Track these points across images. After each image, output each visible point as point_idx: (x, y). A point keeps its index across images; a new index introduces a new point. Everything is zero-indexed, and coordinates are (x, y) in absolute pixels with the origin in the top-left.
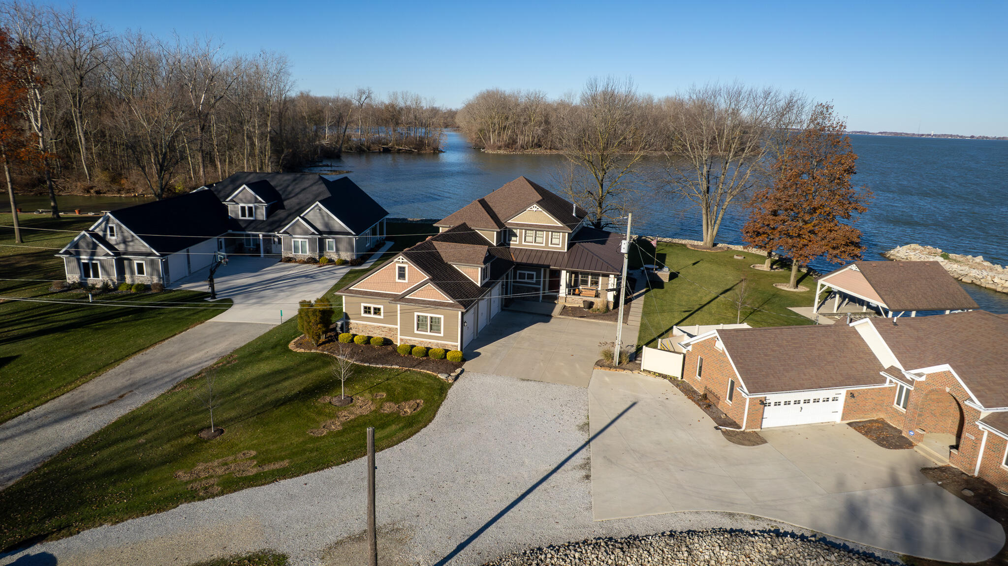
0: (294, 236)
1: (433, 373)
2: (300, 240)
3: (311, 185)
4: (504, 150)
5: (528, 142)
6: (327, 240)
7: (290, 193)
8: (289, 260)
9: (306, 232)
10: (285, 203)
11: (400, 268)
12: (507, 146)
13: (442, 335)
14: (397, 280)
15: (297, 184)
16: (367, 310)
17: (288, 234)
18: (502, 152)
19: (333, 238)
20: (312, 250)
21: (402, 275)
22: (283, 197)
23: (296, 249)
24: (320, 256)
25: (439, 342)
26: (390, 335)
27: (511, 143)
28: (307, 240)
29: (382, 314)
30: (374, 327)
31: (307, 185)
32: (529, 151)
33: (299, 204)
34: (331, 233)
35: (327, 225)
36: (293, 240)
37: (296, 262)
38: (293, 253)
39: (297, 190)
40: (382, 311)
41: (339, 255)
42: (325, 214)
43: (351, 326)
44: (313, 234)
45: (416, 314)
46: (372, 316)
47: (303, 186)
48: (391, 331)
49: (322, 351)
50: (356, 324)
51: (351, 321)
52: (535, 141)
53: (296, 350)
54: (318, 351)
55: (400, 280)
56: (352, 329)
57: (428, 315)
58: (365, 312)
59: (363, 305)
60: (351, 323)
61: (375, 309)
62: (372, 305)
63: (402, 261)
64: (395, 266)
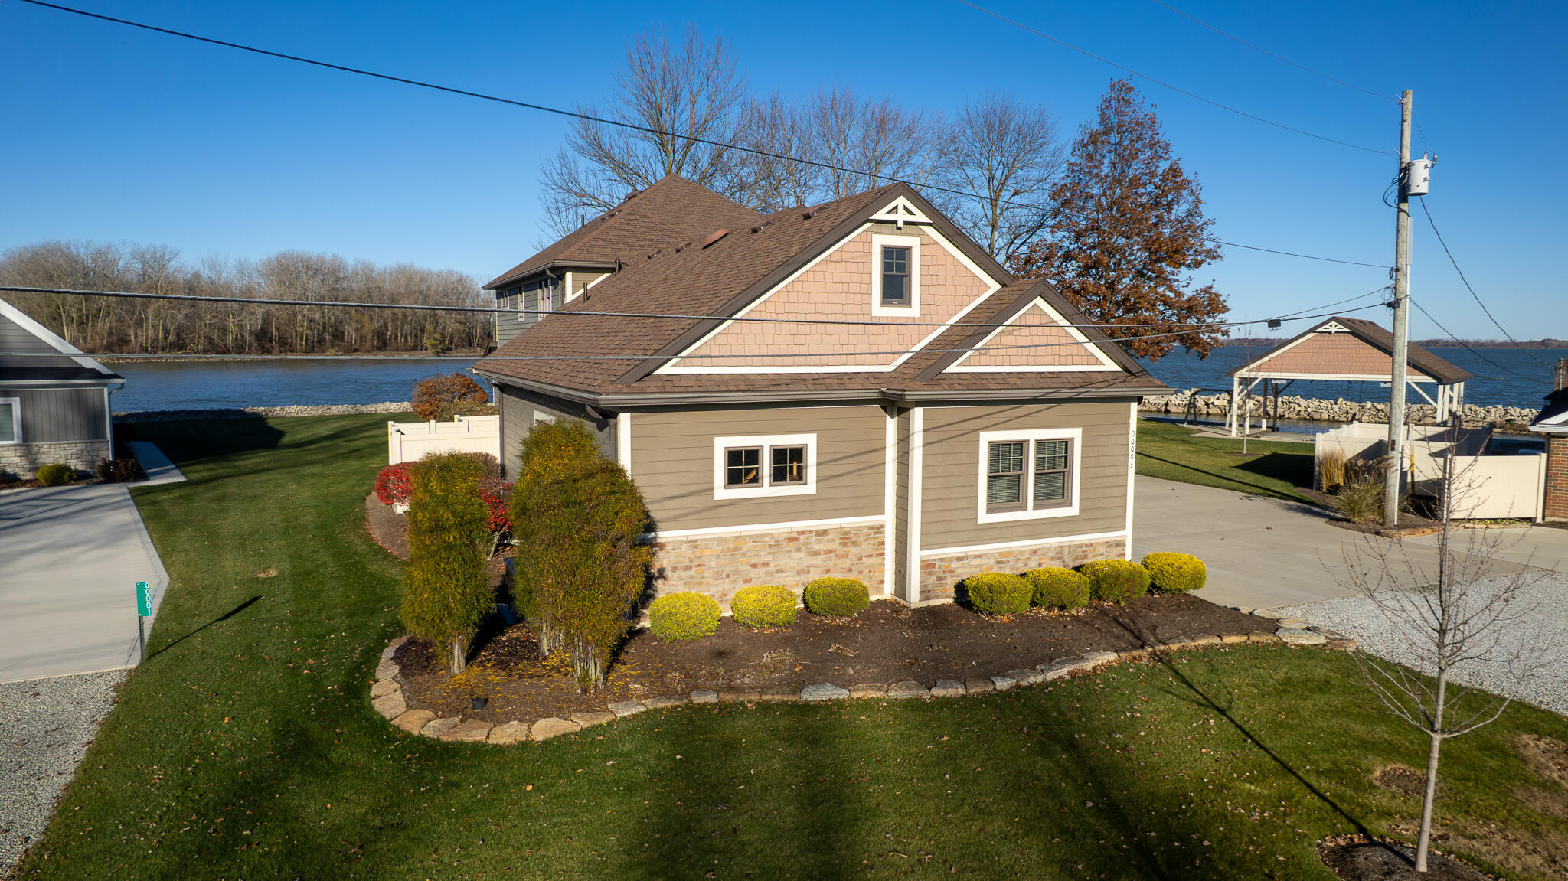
1: (1254, 638)
11: (888, 251)
13: (1074, 510)
14: (880, 310)
16: (742, 466)
21: (895, 288)
25: (1065, 540)
26: (848, 563)
29: (811, 472)
30: (776, 544)
40: (811, 458)
43: (663, 560)
45: (986, 437)
46: (767, 489)
48: (855, 544)
49: (669, 695)
50: (693, 543)
51: (663, 536)
52: (171, 338)
53: (508, 734)
54: (649, 704)
55: (891, 304)
56: (668, 573)
57: (1032, 436)
58: (734, 479)
59: (722, 445)
60: (662, 546)
61: (779, 454)
62: (765, 442)
63: (906, 219)
64: (869, 246)
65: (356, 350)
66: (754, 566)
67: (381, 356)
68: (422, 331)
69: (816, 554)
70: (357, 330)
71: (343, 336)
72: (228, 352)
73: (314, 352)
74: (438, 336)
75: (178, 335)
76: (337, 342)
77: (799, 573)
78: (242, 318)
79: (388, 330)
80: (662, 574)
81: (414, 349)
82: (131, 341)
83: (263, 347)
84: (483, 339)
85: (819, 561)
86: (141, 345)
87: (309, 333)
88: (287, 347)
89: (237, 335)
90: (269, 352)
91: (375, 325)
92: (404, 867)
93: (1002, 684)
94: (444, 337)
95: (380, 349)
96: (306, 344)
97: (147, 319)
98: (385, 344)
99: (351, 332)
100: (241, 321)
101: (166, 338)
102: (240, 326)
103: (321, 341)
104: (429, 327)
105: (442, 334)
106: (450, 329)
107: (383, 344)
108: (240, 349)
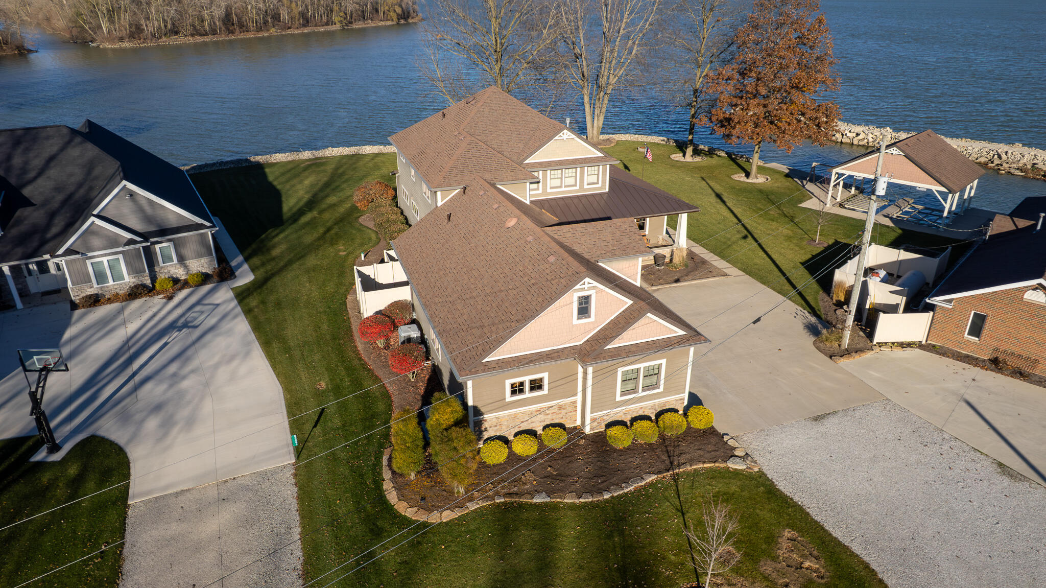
0: (90, 254)
1: (717, 465)
2: (105, 260)
3: (63, 149)
4: (129, 41)
5: (160, 28)
6: (157, 247)
7: (24, 170)
8: (95, 301)
9: (113, 242)
10: (27, 192)
11: (582, 298)
12: (132, 36)
13: (661, 389)
14: (575, 321)
15: (27, 150)
16: (517, 389)
17: (78, 253)
18: (126, 45)
19: (169, 240)
20: (134, 270)
21: (584, 309)
22: (13, 181)
23: (101, 277)
24: (154, 279)
25: (656, 401)
26: (561, 416)
27: (136, 32)
28: (120, 257)
29: (546, 386)
30: (531, 413)
31: (55, 149)
32: (164, 41)
33: (58, 189)
34: (164, 232)
35: (148, 219)
36: (88, 262)
37: (110, 301)
38: (95, 286)
39: (37, 163)
40: (546, 381)
41: (186, 267)
42: (144, 203)
44: (131, 242)
45: (621, 370)
46: (527, 395)
47: (46, 154)
48: (564, 409)
49: (487, 498)
50: (498, 418)
51: (486, 416)
52: (169, 26)
53: (434, 518)
54: (482, 504)
55: (582, 318)
56: (488, 429)
57: (642, 366)
58: (514, 392)
59: (508, 383)
60: (485, 420)
61: (532, 382)
62: (527, 379)
63: (589, 286)
64: (572, 298)
65: (289, 28)
66: (522, 422)
67: (306, 30)
68: (332, 11)
69: (547, 414)
70: (288, 13)
71: (280, 17)
72: (206, 34)
73: (262, 31)
74: (342, 14)
75: (173, 24)
76: (276, 22)
77: (541, 422)
78: (212, 10)
79: (308, 12)
80: (486, 430)
81: (327, 24)
82: (144, 29)
83: (229, 29)
84: (373, 14)
85: (549, 417)
86: (151, 32)
87: (257, 17)
88: (244, 28)
89: (210, 22)
90: (232, 32)
91: (300, 9)
92: (410, 582)
93: (607, 496)
94: (346, 14)
95: (304, 26)
96: (257, 25)
97: (152, 13)
98: (308, 22)
99: (284, 15)
100: (211, 12)
101: (166, 26)
102: (212, 17)
103: (266, 22)
104: (335, 8)
105: (345, 13)
106: (350, 8)
107: (306, 22)
108: (214, 32)
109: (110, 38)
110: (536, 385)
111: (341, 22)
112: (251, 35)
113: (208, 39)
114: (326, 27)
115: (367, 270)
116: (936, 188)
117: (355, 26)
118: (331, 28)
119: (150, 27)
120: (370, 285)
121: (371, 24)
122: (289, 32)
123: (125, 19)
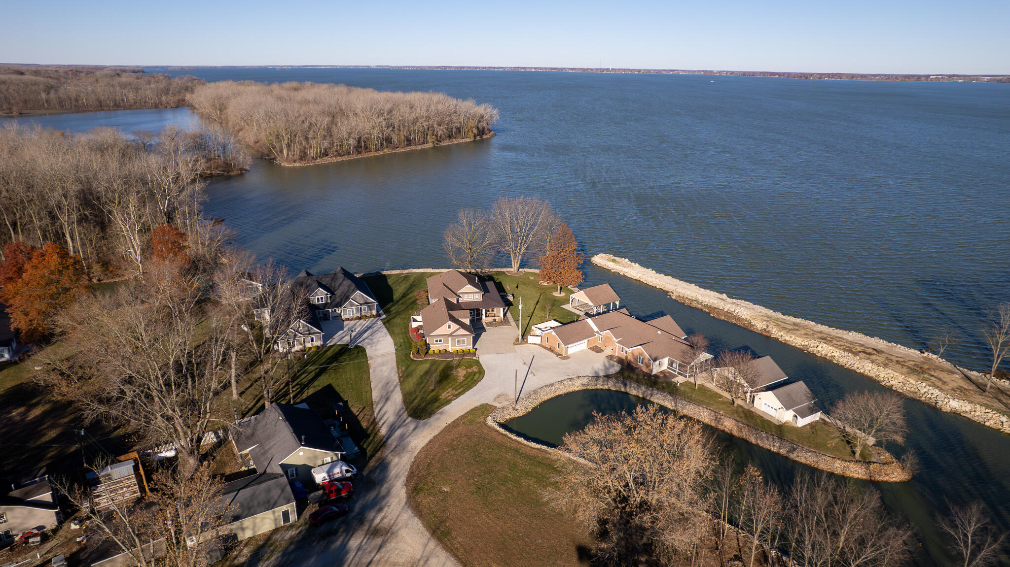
1: (471, 358)
2: (351, 310)
4: (299, 162)
5: (317, 154)
6: (363, 307)
8: (348, 320)
9: (354, 306)
10: (335, 293)
12: (301, 159)
13: (466, 345)
14: (448, 330)
17: (346, 308)
18: (297, 164)
20: (357, 313)
21: (449, 327)
23: (350, 314)
24: (361, 315)
25: (463, 348)
26: (447, 348)
27: (303, 157)
28: (355, 309)
29: (443, 341)
30: (440, 346)
32: (319, 161)
34: (365, 304)
35: (362, 300)
36: (348, 310)
37: (351, 320)
38: (348, 316)
41: (369, 313)
42: (361, 295)
44: (358, 306)
45: (456, 340)
46: (439, 343)
50: (433, 346)
56: (431, 348)
57: (461, 339)
58: (436, 342)
62: (439, 339)
63: (450, 323)
64: (447, 325)
65: (397, 148)
66: (438, 348)
67: (408, 149)
68: (427, 135)
70: (398, 137)
71: (391, 141)
72: (344, 155)
73: (379, 151)
74: (434, 136)
75: (325, 150)
76: (389, 145)
78: (349, 140)
79: (411, 137)
81: (423, 143)
82: (308, 154)
84: (456, 135)
85: (443, 348)
86: (312, 156)
87: (377, 143)
88: (368, 150)
89: (347, 148)
90: (360, 153)
91: (406, 135)
94: (437, 136)
95: (408, 145)
96: (376, 148)
97: (314, 144)
98: (410, 143)
99: (395, 139)
100: (349, 142)
101: (320, 152)
102: (349, 144)
103: (382, 144)
104: (430, 132)
106: (440, 132)
107: (409, 141)
108: (349, 154)
109: (287, 160)
110: (440, 341)
111: (433, 142)
112: (371, 154)
113: (346, 158)
114: (422, 146)
115: (414, 317)
116: (592, 305)
117: (442, 144)
118: (425, 146)
119: (312, 153)
120: (415, 320)
121: (455, 142)
122: (397, 151)
123: (297, 149)
